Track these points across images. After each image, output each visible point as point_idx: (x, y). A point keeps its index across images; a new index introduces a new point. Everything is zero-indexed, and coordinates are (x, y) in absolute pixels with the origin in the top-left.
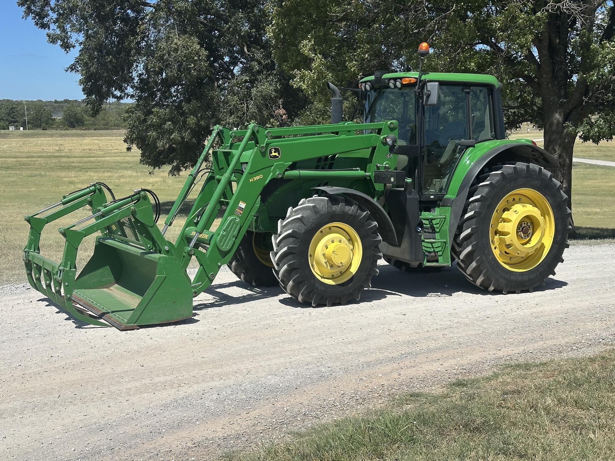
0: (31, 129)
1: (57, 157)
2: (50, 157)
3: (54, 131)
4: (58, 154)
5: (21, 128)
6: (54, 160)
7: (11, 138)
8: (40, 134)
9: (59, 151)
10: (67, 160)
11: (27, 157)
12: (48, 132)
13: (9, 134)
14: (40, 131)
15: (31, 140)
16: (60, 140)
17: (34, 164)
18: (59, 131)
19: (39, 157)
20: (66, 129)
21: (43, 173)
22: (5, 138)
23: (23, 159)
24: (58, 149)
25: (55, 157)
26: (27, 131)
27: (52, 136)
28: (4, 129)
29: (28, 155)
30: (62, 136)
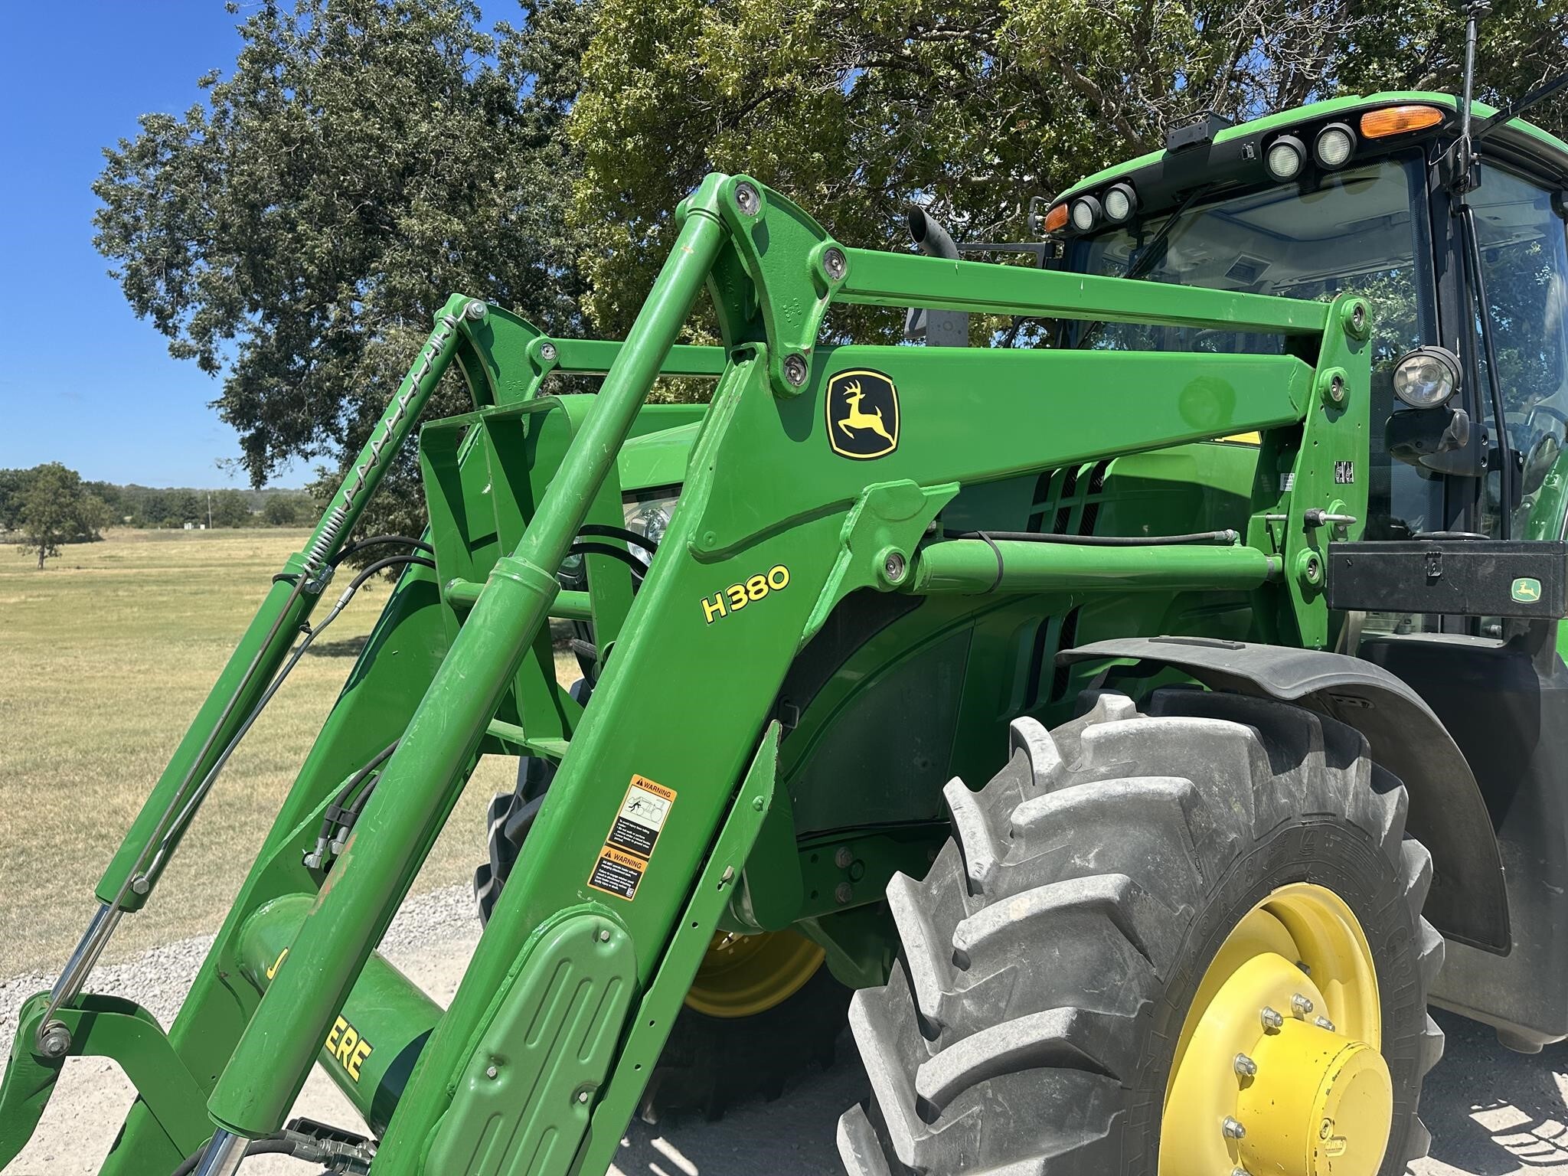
0: (217, 527)
1: (248, 565)
2: (233, 565)
3: (250, 530)
4: (249, 561)
5: (203, 527)
6: (241, 570)
7: (185, 540)
8: (228, 534)
9: (252, 557)
10: (261, 569)
11: (202, 566)
12: (241, 531)
13: (182, 534)
14: (230, 530)
15: (214, 542)
16: (257, 542)
17: (209, 576)
18: (257, 530)
19: (221, 565)
20: (268, 527)
21: (216, 588)
22: (176, 540)
23: (193, 569)
24: (251, 553)
25: (244, 565)
26: (210, 530)
27: (246, 536)
28: (176, 527)
29: (204, 562)
30: (261, 536)
